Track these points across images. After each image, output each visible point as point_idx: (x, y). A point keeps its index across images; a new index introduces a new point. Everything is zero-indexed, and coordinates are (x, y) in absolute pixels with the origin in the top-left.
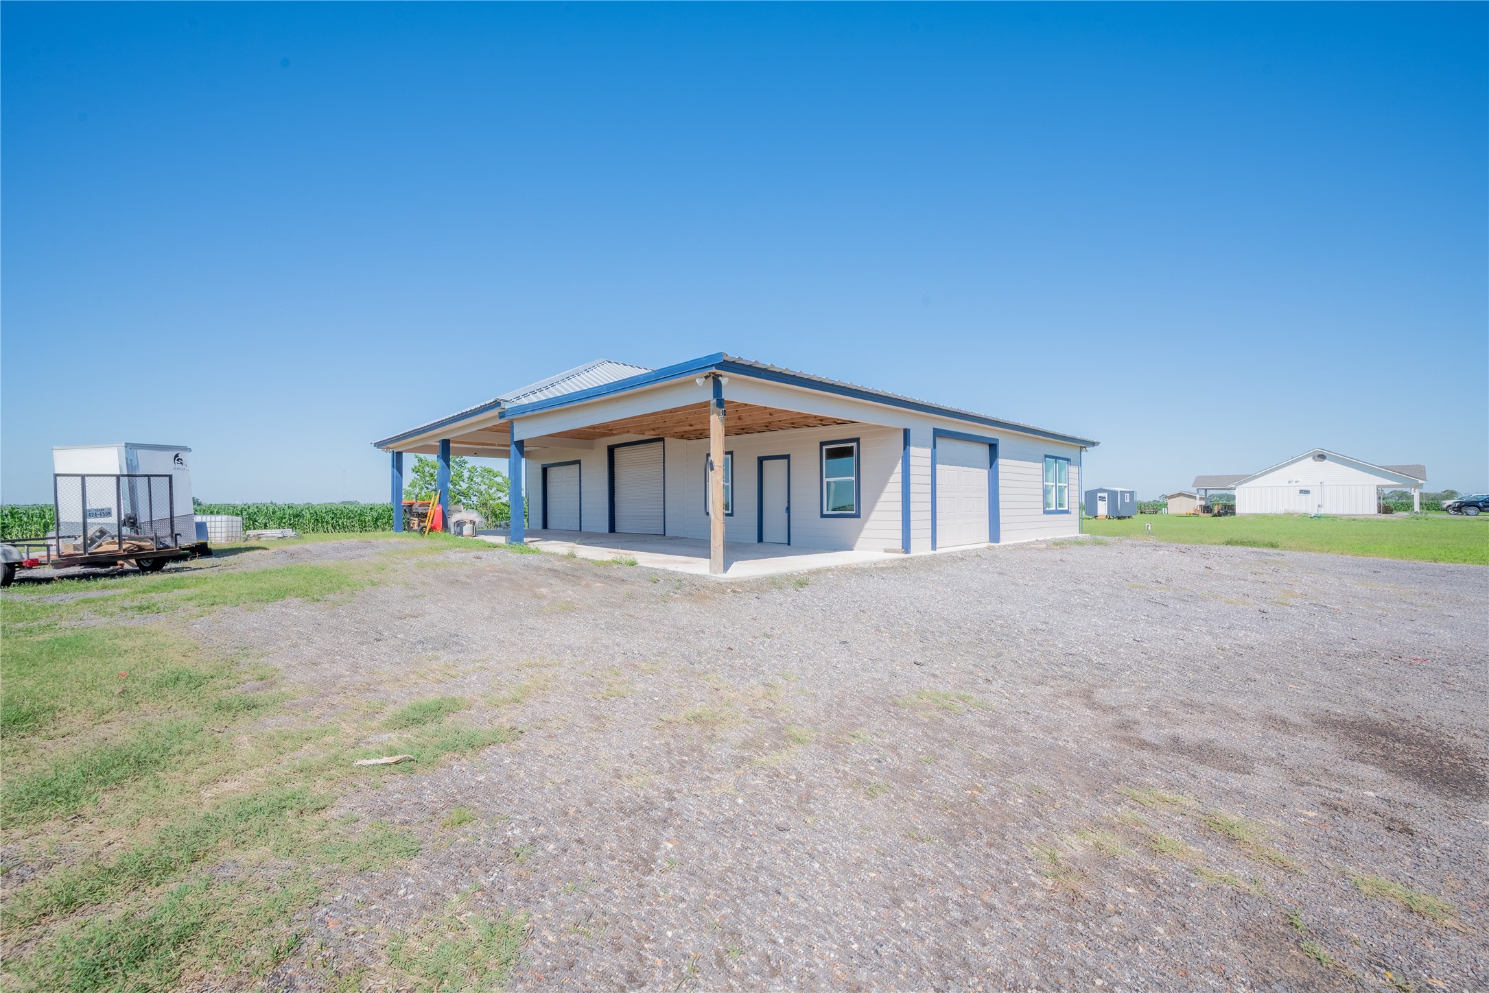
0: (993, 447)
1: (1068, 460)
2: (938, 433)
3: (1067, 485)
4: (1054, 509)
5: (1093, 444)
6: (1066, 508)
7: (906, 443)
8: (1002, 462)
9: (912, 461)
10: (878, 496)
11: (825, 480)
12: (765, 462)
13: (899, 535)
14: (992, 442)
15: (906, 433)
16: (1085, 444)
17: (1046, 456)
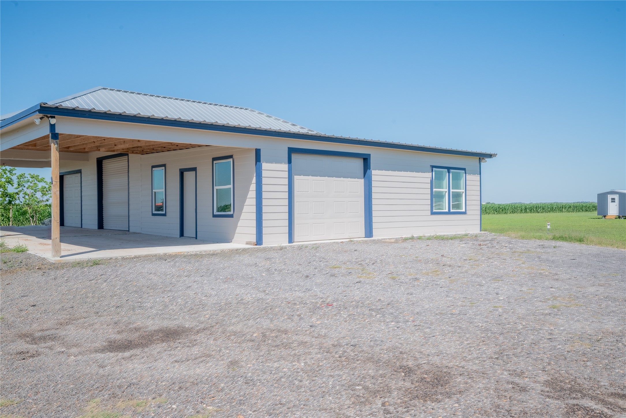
0: (366, 160)
1: (464, 169)
2: (291, 151)
3: (464, 191)
4: (447, 210)
5: (490, 156)
6: (464, 210)
7: (258, 159)
8: (376, 174)
9: (264, 174)
10: (244, 201)
11: (215, 188)
12: (186, 174)
13: (254, 231)
14: (365, 157)
15: (258, 152)
16: (482, 157)
17: (433, 167)
